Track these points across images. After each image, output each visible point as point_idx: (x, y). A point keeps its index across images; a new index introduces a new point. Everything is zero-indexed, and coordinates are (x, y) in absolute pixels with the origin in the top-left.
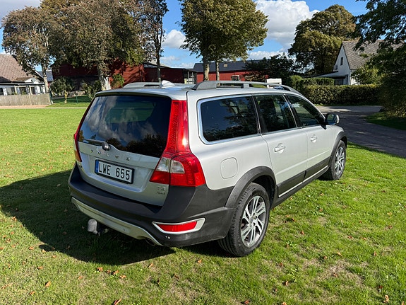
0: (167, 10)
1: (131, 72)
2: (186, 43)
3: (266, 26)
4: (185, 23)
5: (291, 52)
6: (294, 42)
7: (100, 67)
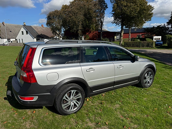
0: (107, 8)
1: (93, 34)
2: (114, 21)
3: (153, 12)
4: (113, 12)
5: (168, 23)
6: (170, 18)
7: (79, 32)
